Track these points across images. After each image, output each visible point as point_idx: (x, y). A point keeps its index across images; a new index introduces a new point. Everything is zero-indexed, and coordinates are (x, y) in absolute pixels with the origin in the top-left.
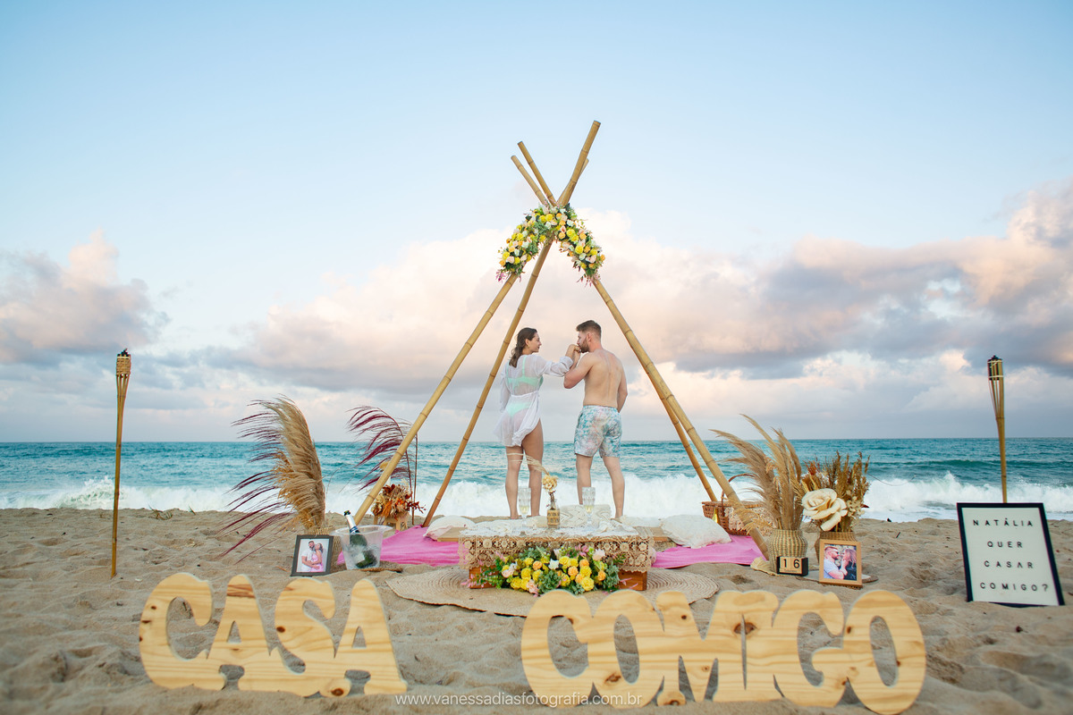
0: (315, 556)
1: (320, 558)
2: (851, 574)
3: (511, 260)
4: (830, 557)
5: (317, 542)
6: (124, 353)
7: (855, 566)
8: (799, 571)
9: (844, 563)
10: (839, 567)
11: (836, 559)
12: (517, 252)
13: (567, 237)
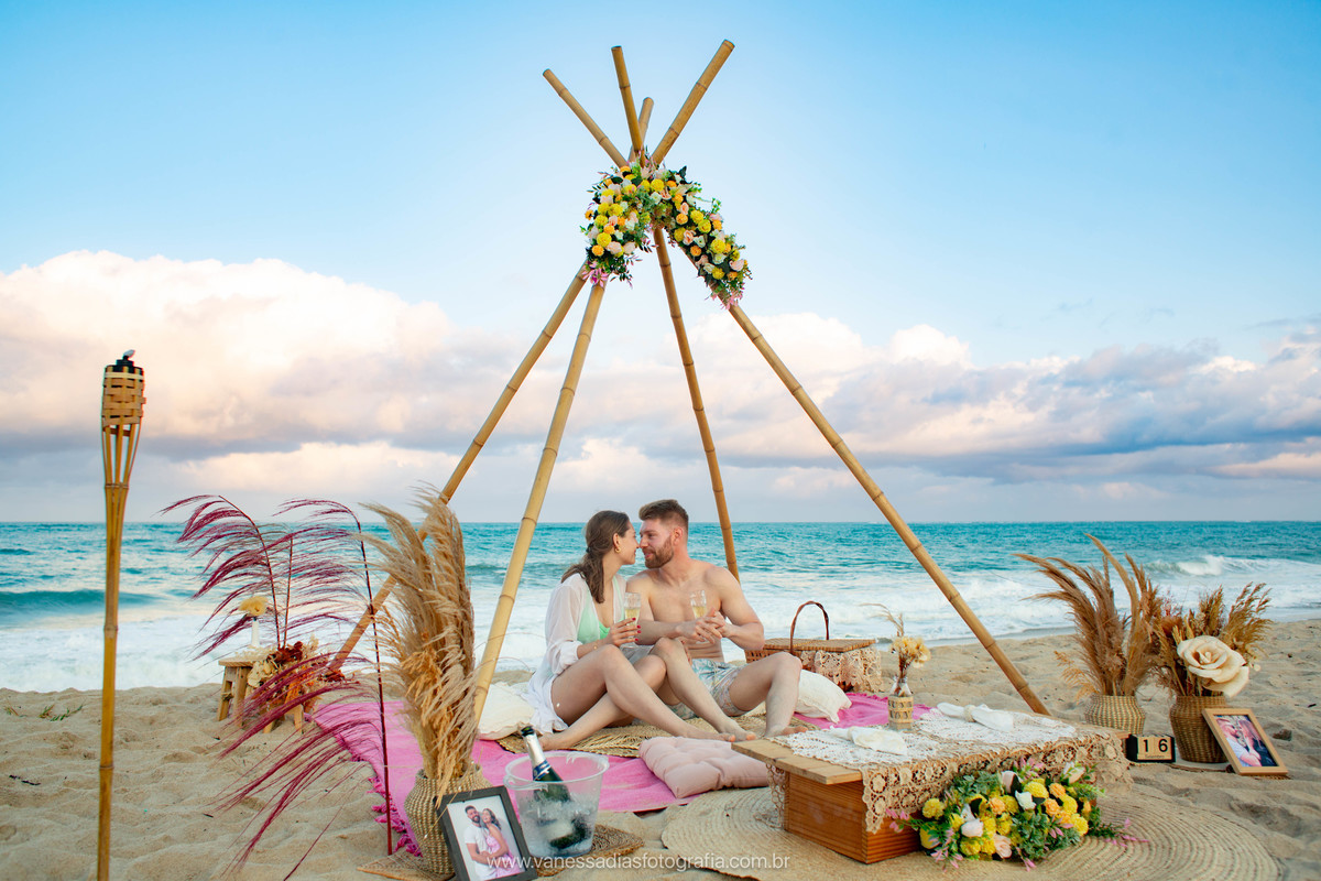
0: (491, 840)
1: (502, 841)
2: (1267, 758)
3: (615, 248)
4: (1228, 734)
5: (481, 805)
6: (125, 364)
7: (1263, 745)
8: (1169, 757)
9: (1249, 742)
10: (1247, 748)
11: (1237, 737)
12: (620, 236)
13: (690, 223)
